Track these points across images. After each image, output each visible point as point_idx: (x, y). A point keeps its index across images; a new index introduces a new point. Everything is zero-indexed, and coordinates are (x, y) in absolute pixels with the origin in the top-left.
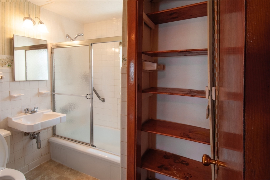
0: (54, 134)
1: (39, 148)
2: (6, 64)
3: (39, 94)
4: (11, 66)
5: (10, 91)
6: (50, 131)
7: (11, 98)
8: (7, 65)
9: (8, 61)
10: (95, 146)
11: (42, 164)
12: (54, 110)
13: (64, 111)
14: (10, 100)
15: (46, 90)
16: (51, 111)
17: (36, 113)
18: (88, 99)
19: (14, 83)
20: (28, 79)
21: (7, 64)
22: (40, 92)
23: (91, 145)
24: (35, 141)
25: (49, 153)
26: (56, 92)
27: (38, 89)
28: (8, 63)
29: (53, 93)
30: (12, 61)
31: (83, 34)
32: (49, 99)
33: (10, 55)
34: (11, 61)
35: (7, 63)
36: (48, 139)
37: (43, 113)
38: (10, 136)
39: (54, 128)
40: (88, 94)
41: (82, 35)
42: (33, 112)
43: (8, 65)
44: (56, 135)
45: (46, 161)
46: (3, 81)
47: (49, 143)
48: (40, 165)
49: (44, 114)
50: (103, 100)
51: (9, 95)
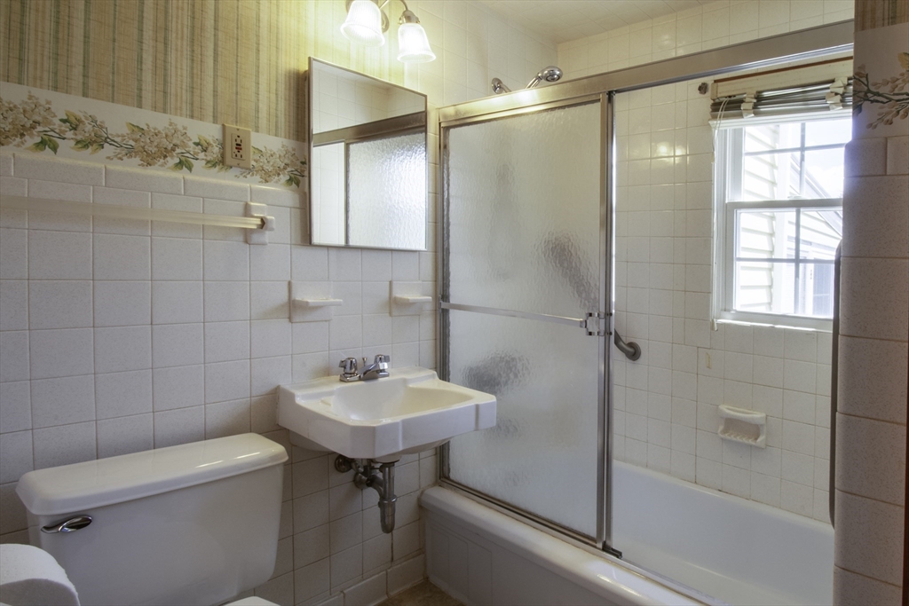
0: (443, 476)
1: (388, 528)
2: (279, 174)
3: (395, 305)
4: (298, 184)
5: (290, 283)
6: (428, 462)
7: (293, 308)
8: (284, 178)
9: (287, 161)
10: (620, 553)
11: (392, 594)
12: (444, 375)
13: (482, 380)
14: (290, 318)
15: (418, 291)
16: (433, 376)
17: (381, 380)
18: (590, 334)
19: (305, 252)
20: (352, 243)
21: (286, 172)
22: (395, 298)
23: (600, 545)
24: (372, 495)
25: (421, 551)
26: (452, 301)
27: (391, 283)
28: (289, 169)
29: (444, 305)
30: (303, 163)
31: (559, 70)
32: (426, 327)
33: (298, 139)
34: (298, 163)
35: (285, 168)
36: (418, 493)
37: (405, 381)
38: (285, 464)
39: (442, 452)
40: (591, 315)
41: (558, 73)
42: (371, 374)
43: (288, 178)
44: (448, 478)
45: (408, 586)
46: (267, 241)
47: (423, 509)
48: (385, 598)
49: (411, 386)
50: (631, 350)
51: (285, 298)
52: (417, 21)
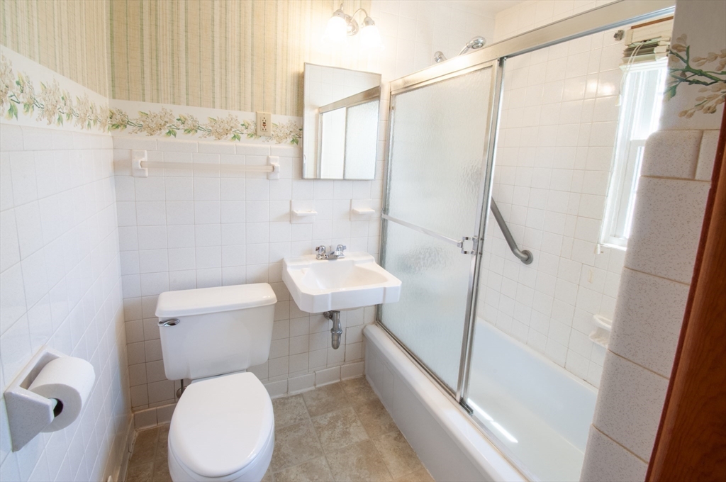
0: (378, 320)
1: (335, 346)
2: (287, 138)
3: (352, 214)
4: (297, 143)
5: (291, 201)
6: (371, 313)
7: (292, 217)
8: (290, 140)
9: (291, 130)
11: (343, 379)
12: (381, 261)
13: (406, 267)
14: (290, 221)
15: (368, 206)
16: (372, 260)
17: (338, 260)
19: (302, 183)
21: (291, 136)
22: (353, 210)
25: (363, 359)
26: (390, 214)
27: (351, 200)
28: (292, 134)
29: (384, 216)
30: (301, 130)
31: (483, 39)
32: (374, 228)
33: (298, 116)
34: (298, 130)
35: (290, 134)
36: (362, 327)
37: (353, 262)
38: (275, 304)
39: (378, 308)
41: (481, 41)
42: (332, 257)
43: (292, 139)
44: (380, 321)
45: (353, 377)
46: (279, 177)
47: (364, 339)
48: (339, 381)
49: (356, 265)
50: (525, 257)
51: (288, 210)
52: (373, 23)
